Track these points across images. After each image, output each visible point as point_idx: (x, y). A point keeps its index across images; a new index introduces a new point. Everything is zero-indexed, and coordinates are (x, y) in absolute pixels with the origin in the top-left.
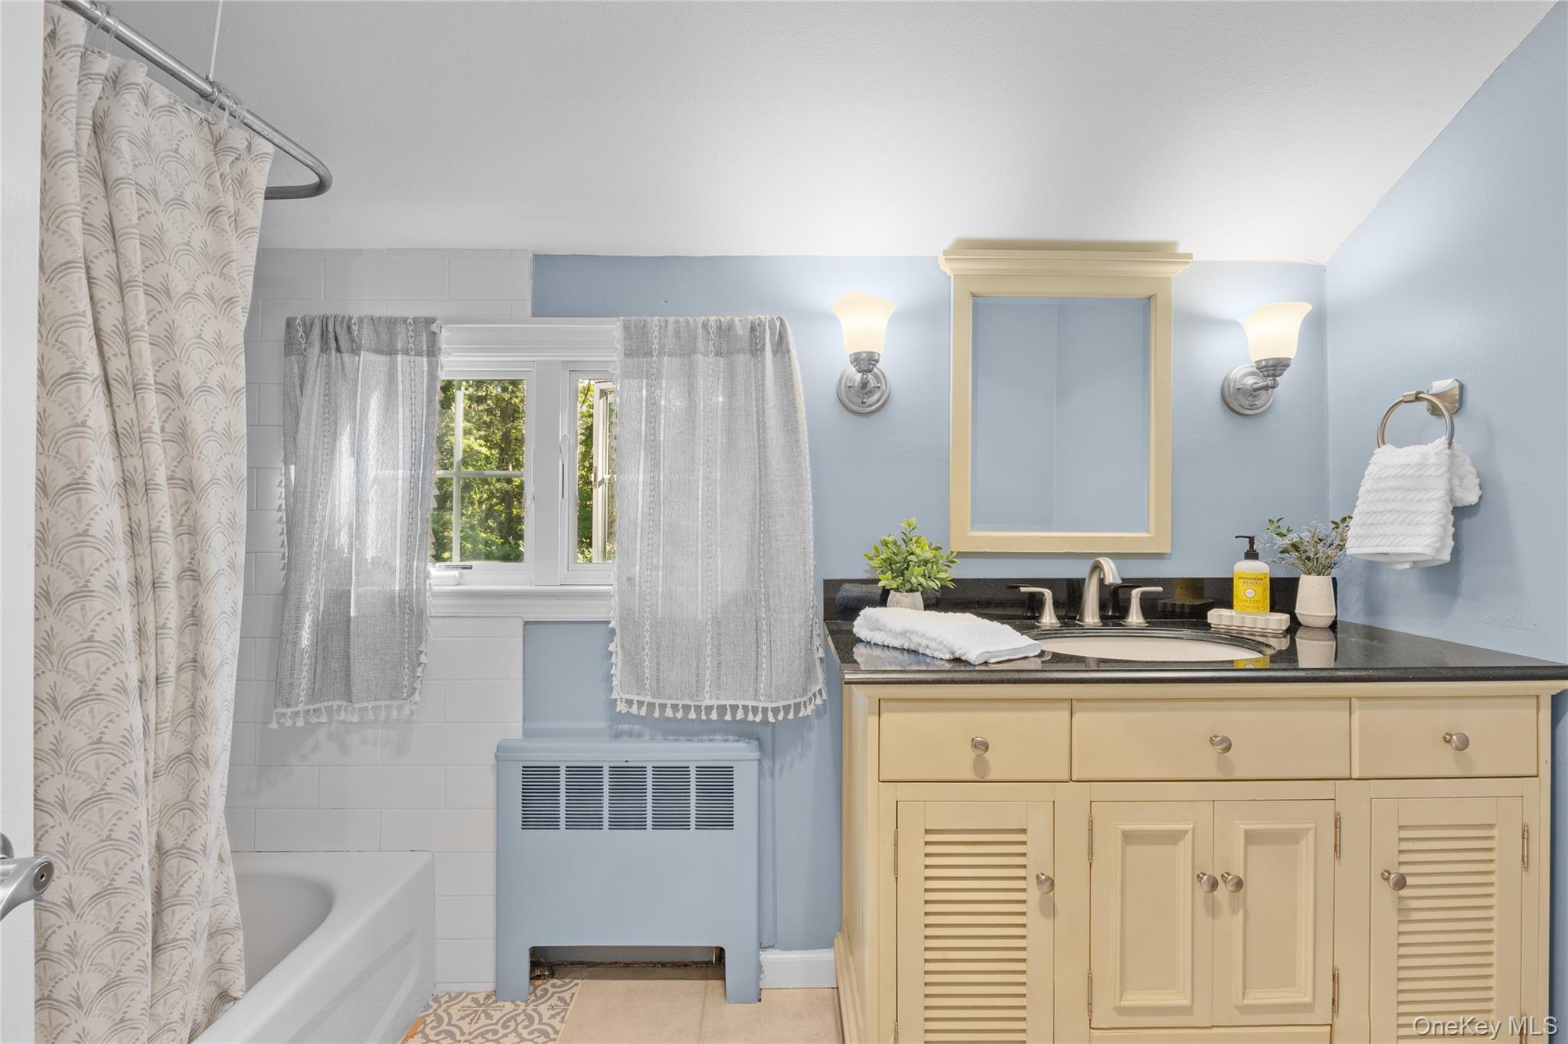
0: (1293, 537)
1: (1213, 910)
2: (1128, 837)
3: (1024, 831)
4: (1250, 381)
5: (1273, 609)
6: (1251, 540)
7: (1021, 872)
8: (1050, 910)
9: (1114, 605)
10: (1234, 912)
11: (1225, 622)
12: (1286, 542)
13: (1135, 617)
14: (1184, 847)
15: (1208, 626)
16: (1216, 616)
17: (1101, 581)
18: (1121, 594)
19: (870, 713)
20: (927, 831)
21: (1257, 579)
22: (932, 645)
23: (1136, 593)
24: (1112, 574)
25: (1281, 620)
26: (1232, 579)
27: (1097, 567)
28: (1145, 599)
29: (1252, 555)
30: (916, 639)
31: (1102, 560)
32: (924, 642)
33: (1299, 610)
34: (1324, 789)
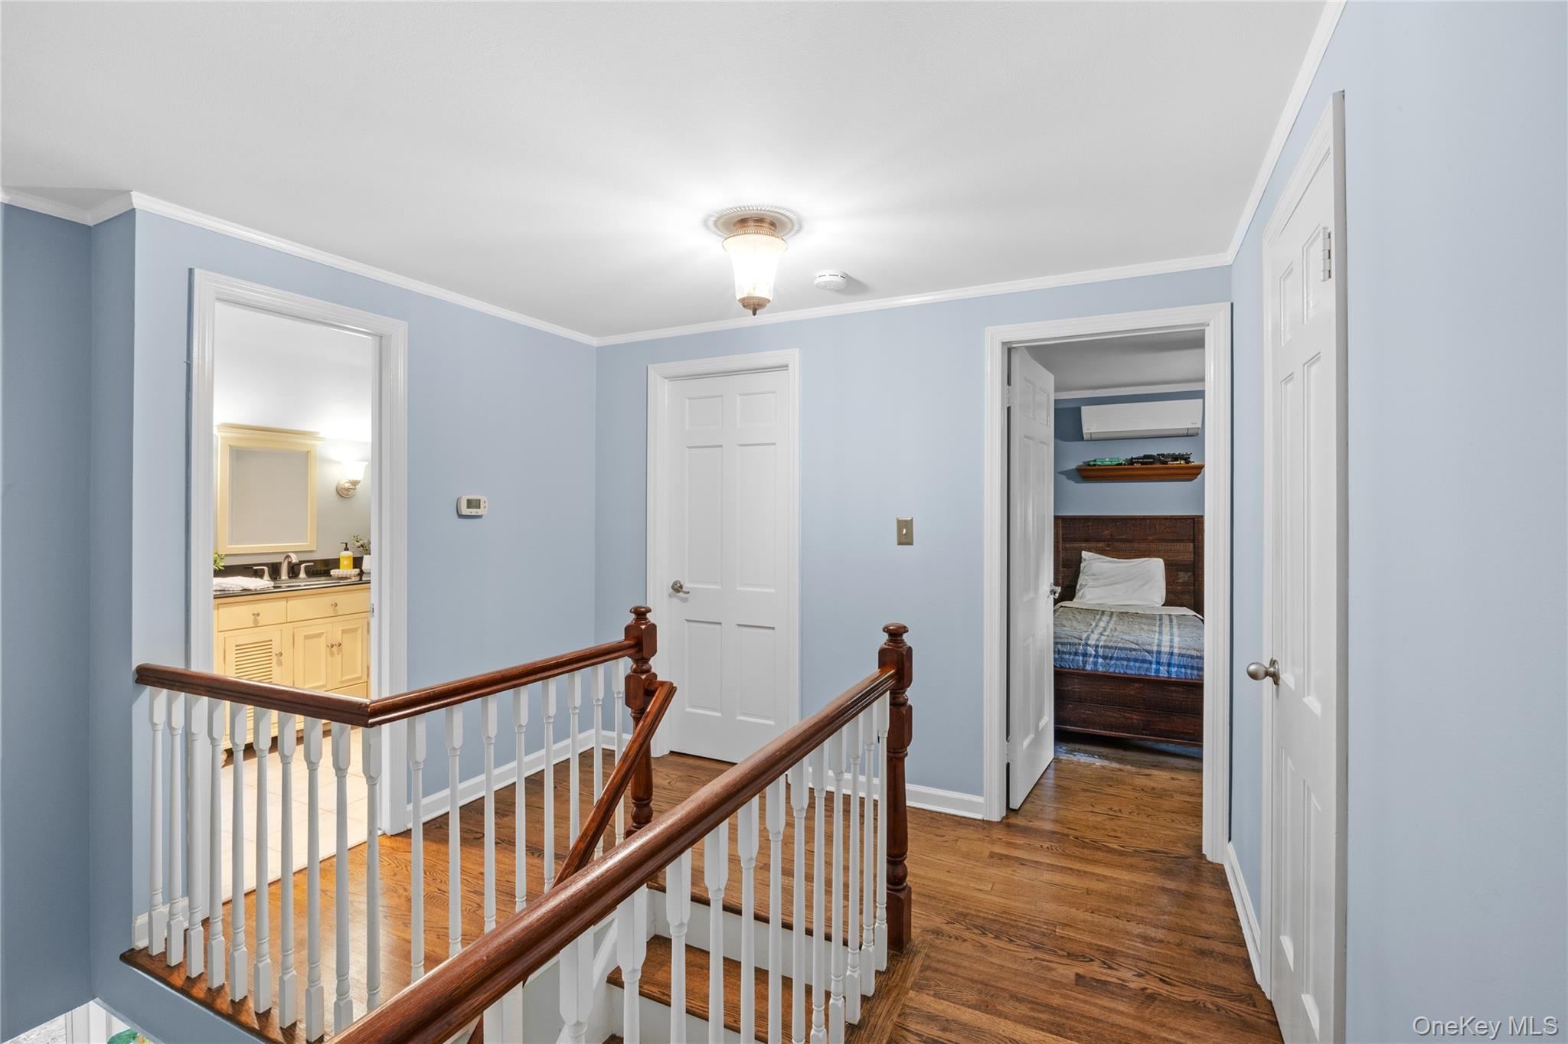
0: (361, 542)
1: (332, 654)
2: (307, 637)
3: (271, 641)
4: (347, 485)
5: (354, 567)
6: (346, 544)
7: (270, 654)
8: (280, 663)
9: (293, 571)
10: (338, 654)
11: (337, 573)
12: (359, 544)
13: (302, 575)
14: (323, 638)
15: (331, 576)
16: (333, 572)
17: (289, 563)
18: (296, 567)
19: (214, 609)
20: (237, 646)
21: (348, 557)
22: (233, 586)
23: (303, 566)
24: (294, 559)
25: (357, 571)
26: (339, 559)
27: (288, 557)
28: (306, 567)
29: (346, 549)
30: (224, 586)
31: (290, 554)
32: (229, 586)
33: (363, 568)
34: (365, 615)
